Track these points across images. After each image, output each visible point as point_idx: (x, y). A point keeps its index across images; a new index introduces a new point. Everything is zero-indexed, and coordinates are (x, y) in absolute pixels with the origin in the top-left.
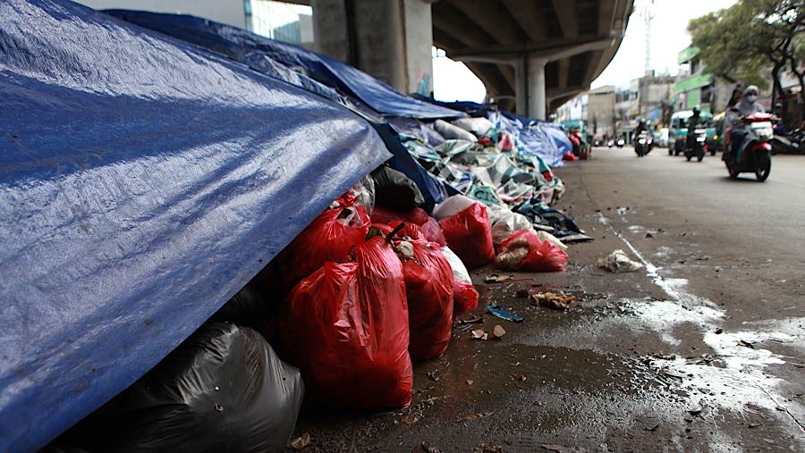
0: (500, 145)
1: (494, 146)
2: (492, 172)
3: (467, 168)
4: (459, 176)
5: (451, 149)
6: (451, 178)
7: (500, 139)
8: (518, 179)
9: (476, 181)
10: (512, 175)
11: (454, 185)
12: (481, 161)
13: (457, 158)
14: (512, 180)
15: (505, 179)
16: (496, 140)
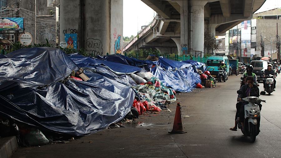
0: (155, 85)
1: (153, 85)
2: (150, 95)
3: (143, 94)
4: (142, 96)
5: (139, 88)
6: (141, 96)
7: (155, 82)
8: (158, 97)
9: (146, 97)
10: (156, 96)
11: (141, 98)
12: (148, 92)
13: (141, 90)
14: (156, 98)
15: (154, 97)
16: (154, 82)
